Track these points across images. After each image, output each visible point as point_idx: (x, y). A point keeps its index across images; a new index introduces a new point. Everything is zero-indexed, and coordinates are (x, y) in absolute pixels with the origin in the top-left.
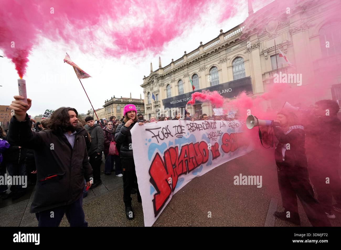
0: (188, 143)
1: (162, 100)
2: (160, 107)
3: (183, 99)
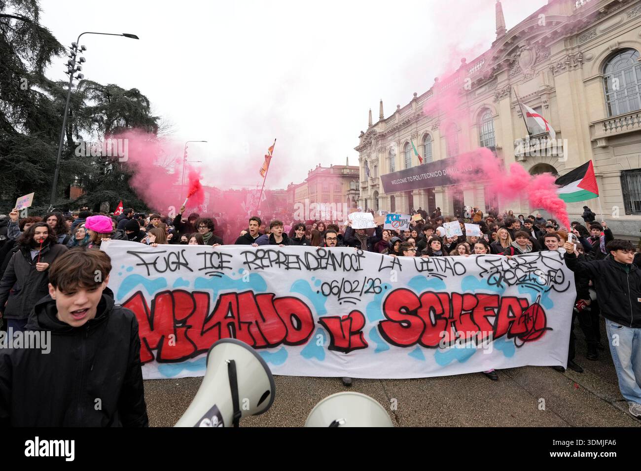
0: (238, 292)
1: (381, 177)
2: (379, 188)
3: (408, 178)
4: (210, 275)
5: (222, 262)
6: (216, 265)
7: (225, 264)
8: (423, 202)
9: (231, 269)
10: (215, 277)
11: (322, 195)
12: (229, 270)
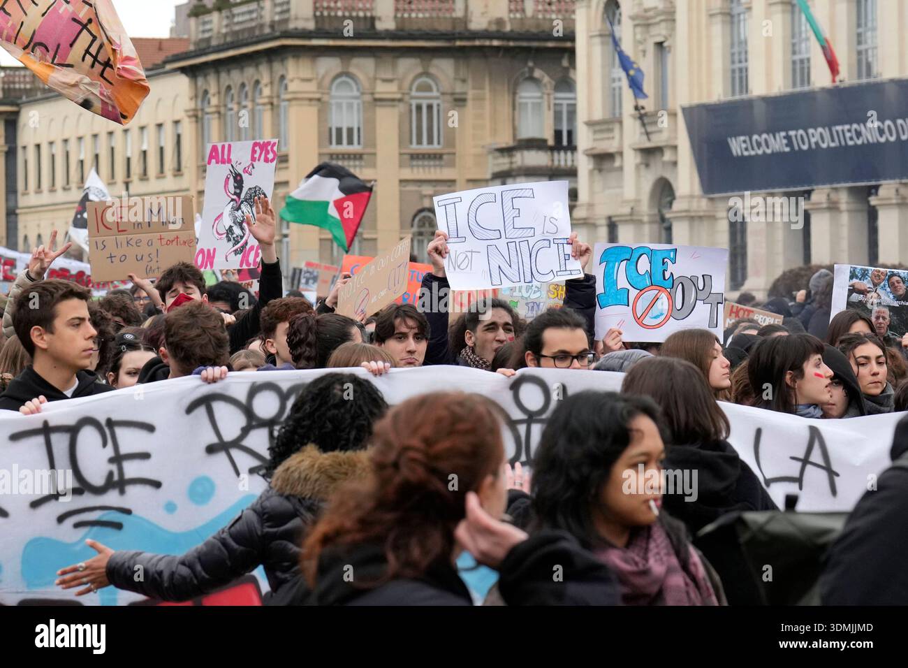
1: (684, 109)
2: (675, 164)
3: (792, 133)
4: (77, 525)
5: (118, 459)
6: (97, 479)
7: (132, 469)
8: (844, 245)
9: (157, 485)
10: (96, 529)
11: (403, 182)
12: (148, 490)
